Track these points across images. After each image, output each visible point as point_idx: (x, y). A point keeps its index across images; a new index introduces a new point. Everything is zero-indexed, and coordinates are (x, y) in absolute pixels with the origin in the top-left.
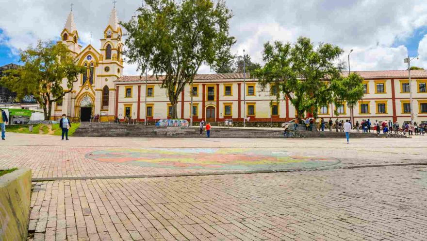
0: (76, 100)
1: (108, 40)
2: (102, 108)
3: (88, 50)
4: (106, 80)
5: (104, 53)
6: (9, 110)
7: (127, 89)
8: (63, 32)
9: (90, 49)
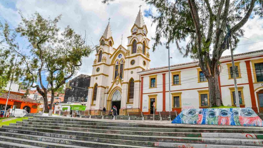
0: (109, 95)
1: (135, 36)
2: (128, 101)
3: (119, 49)
4: (132, 72)
5: (130, 48)
6: (71, 106)
7: (152, 79)
8: (101, 39)
9: (121, 48)
